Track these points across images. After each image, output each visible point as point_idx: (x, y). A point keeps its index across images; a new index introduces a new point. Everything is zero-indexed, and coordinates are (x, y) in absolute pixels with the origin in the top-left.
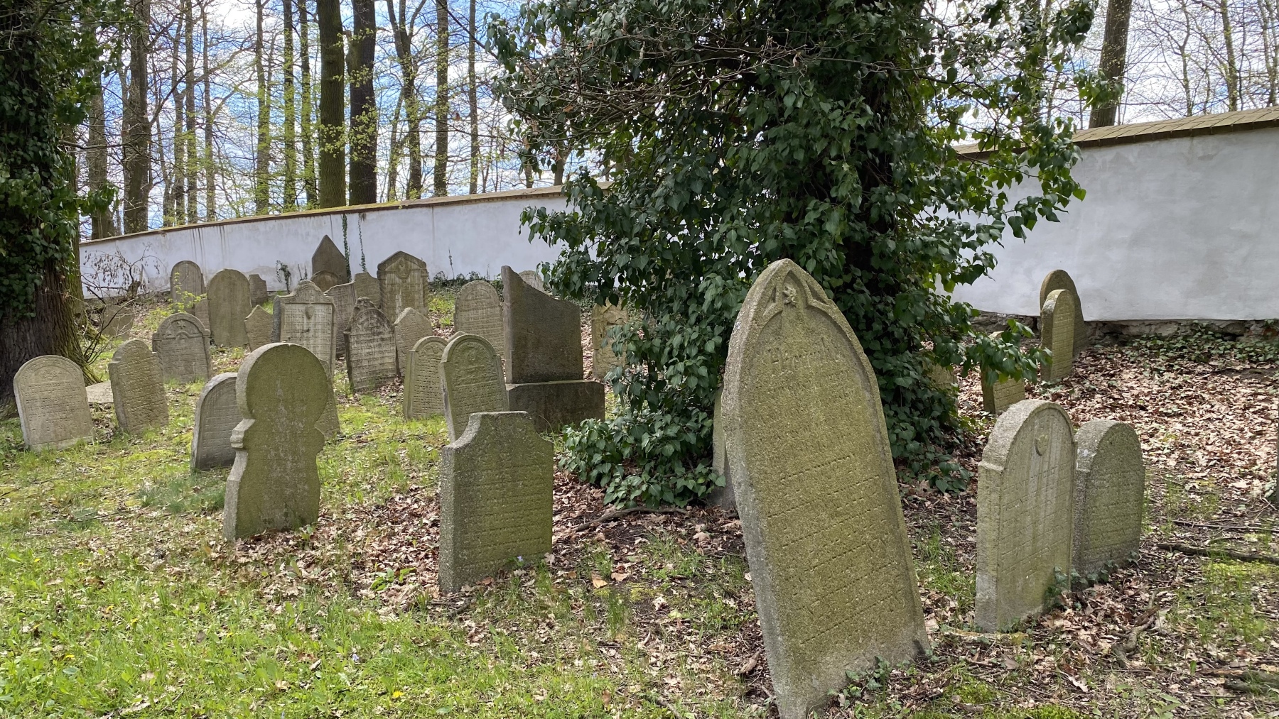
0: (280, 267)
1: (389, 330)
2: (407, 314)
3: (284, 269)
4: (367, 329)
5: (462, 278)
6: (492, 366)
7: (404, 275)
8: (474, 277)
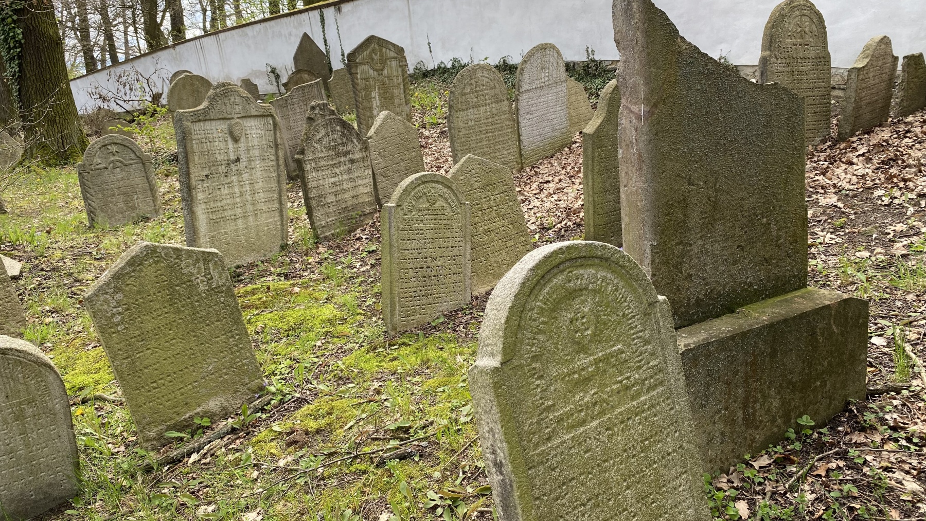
2: (384, 120)
3: (273, 71)
4: (328, 148)
5: (443, 66)
6: (647, 342)
7: (379, 66)
8: (456, 64)
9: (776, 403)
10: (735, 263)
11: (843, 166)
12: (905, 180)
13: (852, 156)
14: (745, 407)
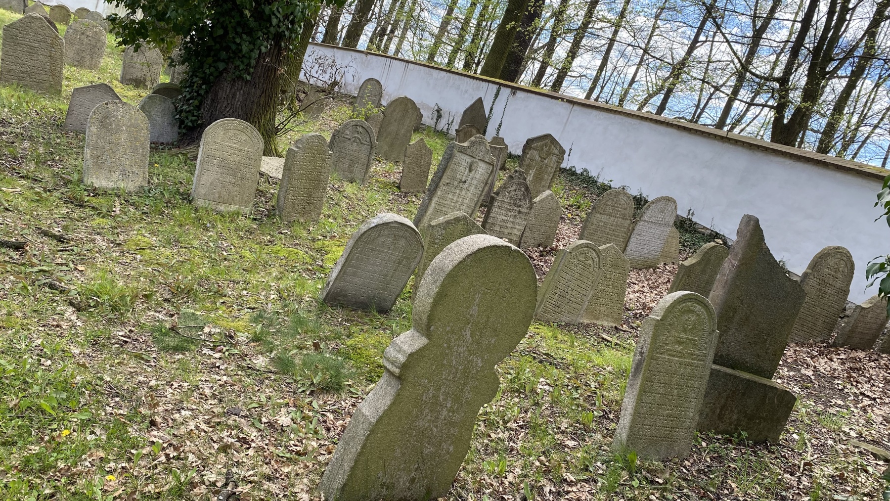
0: (436, 108)
1: (528, 205)
2: (548, 196)
3: (439, 111)
4: (511, 198)
5: (573, 169)
6: (706, 343)
7: (544, 155)
8: (585, 173)
9: (735, 417)
10: (744, 348)
11: (826, 360)
12: (857, 382)
13: (835, 357)
14: (721, 409)
